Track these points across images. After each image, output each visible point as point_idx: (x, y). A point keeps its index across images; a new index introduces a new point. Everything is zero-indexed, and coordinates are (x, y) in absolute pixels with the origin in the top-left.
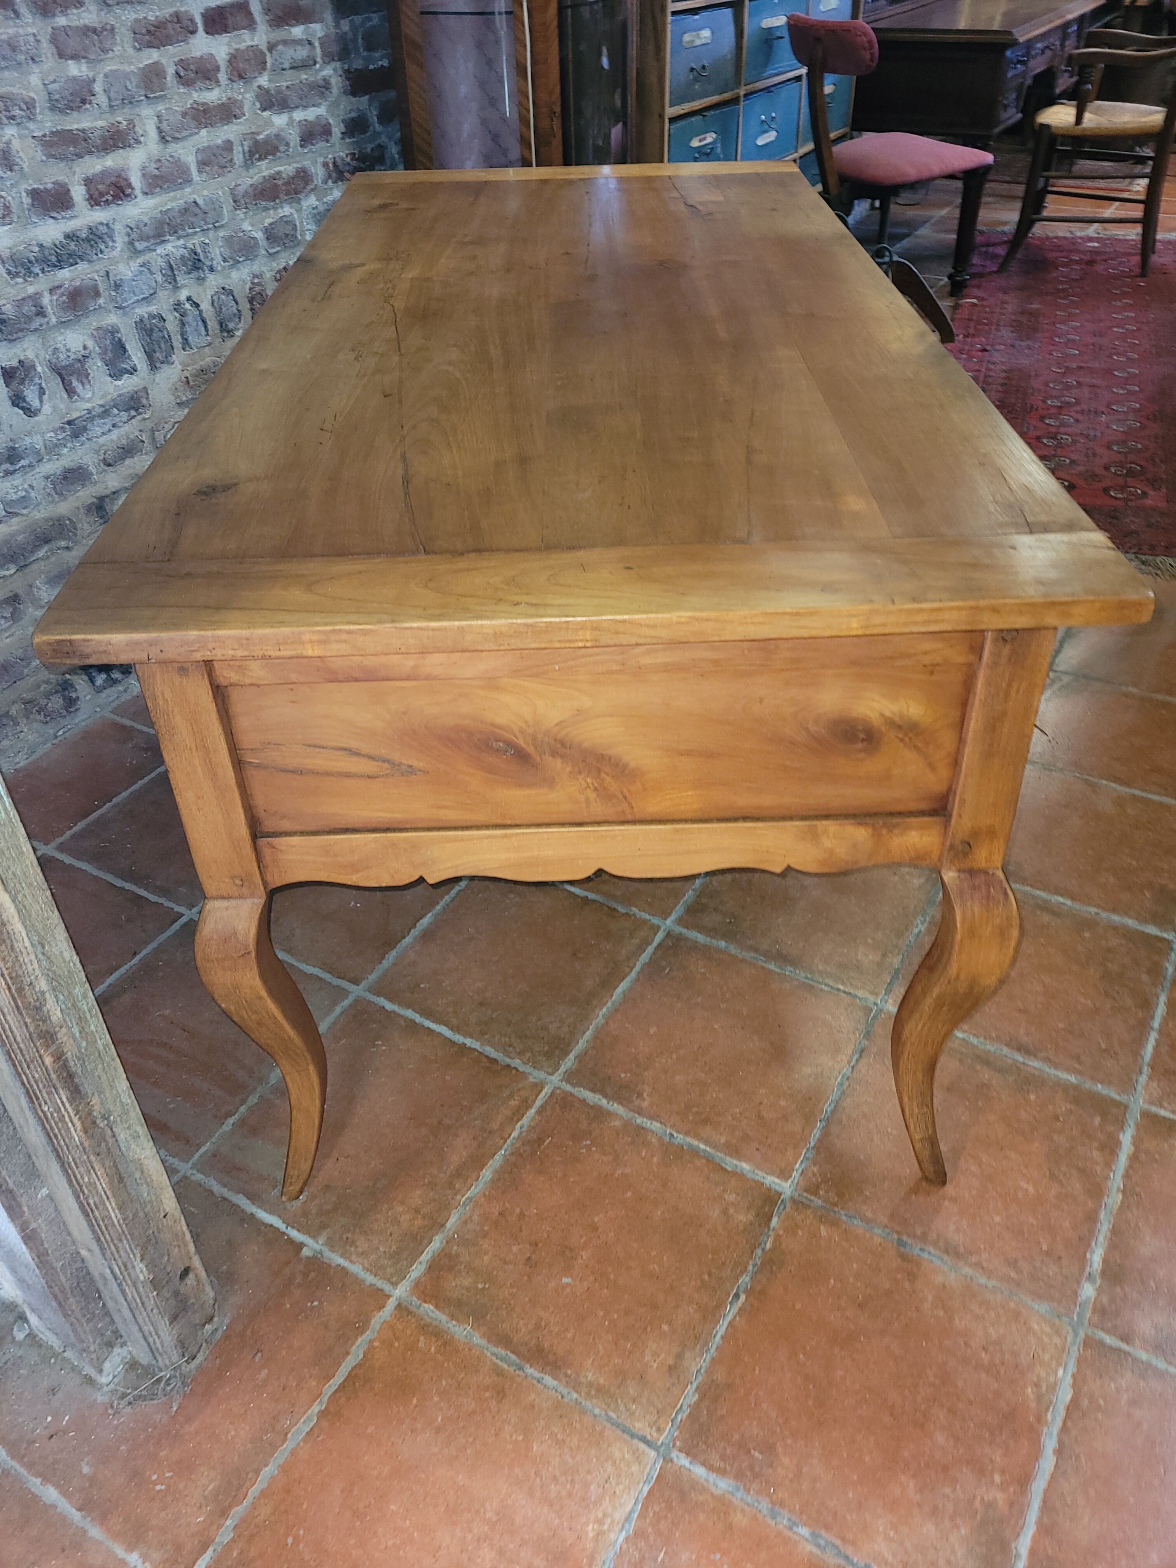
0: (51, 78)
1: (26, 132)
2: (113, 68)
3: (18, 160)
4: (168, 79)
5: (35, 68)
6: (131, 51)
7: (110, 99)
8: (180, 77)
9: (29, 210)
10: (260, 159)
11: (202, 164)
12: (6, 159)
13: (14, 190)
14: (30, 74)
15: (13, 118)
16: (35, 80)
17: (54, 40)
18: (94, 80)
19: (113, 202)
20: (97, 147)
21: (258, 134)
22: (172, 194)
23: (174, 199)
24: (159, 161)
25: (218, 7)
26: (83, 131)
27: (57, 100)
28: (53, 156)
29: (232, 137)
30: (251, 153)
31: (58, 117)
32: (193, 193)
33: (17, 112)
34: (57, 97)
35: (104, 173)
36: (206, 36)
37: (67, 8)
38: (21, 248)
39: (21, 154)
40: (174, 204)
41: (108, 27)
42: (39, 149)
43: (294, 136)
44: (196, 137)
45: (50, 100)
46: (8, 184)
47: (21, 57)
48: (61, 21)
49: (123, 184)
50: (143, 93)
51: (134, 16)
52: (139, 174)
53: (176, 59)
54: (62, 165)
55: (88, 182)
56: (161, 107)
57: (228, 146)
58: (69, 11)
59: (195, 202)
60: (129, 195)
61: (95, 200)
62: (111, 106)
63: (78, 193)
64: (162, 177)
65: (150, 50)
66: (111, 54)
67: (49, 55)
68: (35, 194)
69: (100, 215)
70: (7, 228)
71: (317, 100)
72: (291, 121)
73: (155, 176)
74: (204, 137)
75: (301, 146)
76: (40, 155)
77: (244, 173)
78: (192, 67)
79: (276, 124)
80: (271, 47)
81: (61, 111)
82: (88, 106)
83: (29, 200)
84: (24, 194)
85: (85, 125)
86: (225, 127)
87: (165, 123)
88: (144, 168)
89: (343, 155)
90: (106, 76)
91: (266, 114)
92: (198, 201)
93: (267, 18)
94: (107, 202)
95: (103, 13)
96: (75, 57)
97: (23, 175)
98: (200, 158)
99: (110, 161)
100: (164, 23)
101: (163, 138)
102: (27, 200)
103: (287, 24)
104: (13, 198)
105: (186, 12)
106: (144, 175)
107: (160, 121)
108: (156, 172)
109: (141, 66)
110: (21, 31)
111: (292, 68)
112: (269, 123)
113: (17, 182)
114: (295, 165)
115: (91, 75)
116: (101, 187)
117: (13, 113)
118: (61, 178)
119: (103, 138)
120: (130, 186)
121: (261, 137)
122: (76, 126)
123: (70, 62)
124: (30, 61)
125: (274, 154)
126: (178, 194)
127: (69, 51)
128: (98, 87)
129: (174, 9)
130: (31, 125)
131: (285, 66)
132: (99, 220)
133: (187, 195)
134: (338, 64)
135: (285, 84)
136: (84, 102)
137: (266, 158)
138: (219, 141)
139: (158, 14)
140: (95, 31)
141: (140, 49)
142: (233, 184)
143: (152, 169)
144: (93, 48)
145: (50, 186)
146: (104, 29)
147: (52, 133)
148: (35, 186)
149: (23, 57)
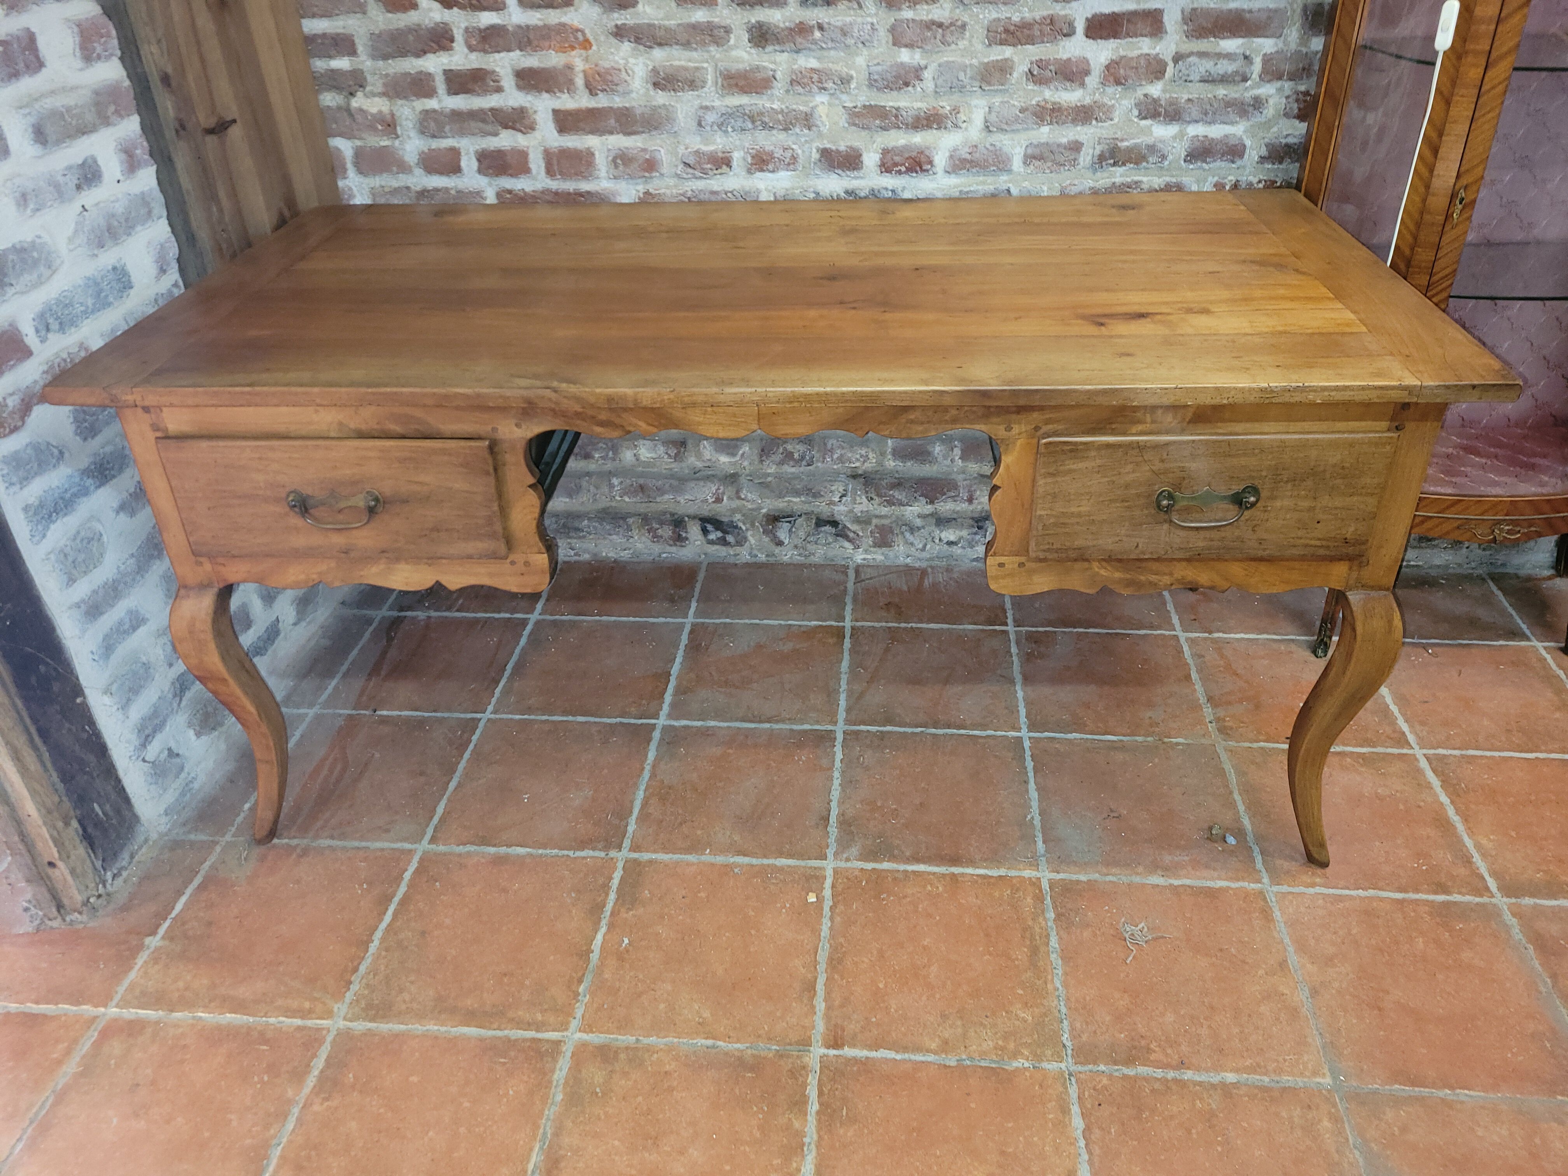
0: (875, 62)
1: (837, 102)
2: (951, 59)
3: (819, 123)
4: (1015, 75)
5: (865, 52)
6: (979, 47)
7: (936, 86)
8: (1032, 75)
9: (815, 163)
10: (1115, 164)
11: (1028, 159)
12: (807, 120)
13: (807, 145)
14: (857, 55)
15: (825, 89)
16: (861, 61)
17: (892, 30)
18: (926, 68)
19: (905, 173)
20: (907, 125)
21: (1122, 140)
22: (981, 178)
23: (984, 183)
24: (976, 146)
25: (1114, 13)
26: (897, 109)
27: (875, 81)
28: (855, 125)
29: (1082, 138)
30: (1102, 158)
31: (874, 93)
32: (1010, 181)
33: (830, 85)
34: (876, 77)
35: (906, 148)
36: (1084, 38)
37: (915, 4)
38: (797, 192)
39: (824, 118)
40: (980, 188)
41: (959, 23)
42: (845, 116)
43: (1180, 150)
44: (1034, 132)
45: (870, 79)
46: (803, 140)
47: (850, 41)
48: (907, 14)
49: (923, 159)
50: (978, 84)
51: (995, 15)
52: (947, 154)
53: (1034, 59)
54: (864, 133)
55: (885, 152)
56: (997, 100)
57: (1076, 147)
58: (918, 7)
59: (1008, 191)
60: (927, 171)
61: (886, 167)
62: (936, 92)
63: (871, 159)
64: (972, 161)
65: (1004, 47)
66: (953, 46)
67: (884, 42)
68: (825, 154)
69: (889, 182)
70: (789, 173)
71: (1233, 117)
72: (1181, 135)
73: (965, 159)
74: (1045, 133)
75: (1185, 161)
76: (843, 122)
77: (1089, 174)
78: (1052, 67)
79: (1155, 135)
80: (1178, 58)
81: (879, 89)
82: (910, 88)
83: (817, 156)
84: (814, 150)
85: (902, 104)
86: (1079, 128)
87: (994, 114)
88: (955, 150)
89: (1255, 180)
90: (940, 66)
91: (1144, 123)
92: (1012, 191)
93: (1186, 28)
94: (900, 172)
95: (958, 11)
96: (910, 46)
97: (820, 135)
98: (1029, 151)
99: (918, 139)
100: (1030, 24)
101: (987, 127)
102: (815, 156)
103: (1215, 37)
104: (803, 151)
105: (1066, 16)
106: (951, 157)
107: (990, 112)
108: (969, 157)
109: (986, 60)
110: (859, 20)
111: (1203, 81)
112: (1148, 131)
113: (812, 140)
114: (1168, 179)
115: (923, 63)
116: (897, 159)
117: (825, 85)
118: (856, 144)
119: (917, 119)
120: (931, 163)
121: (1126, 144)
122: (891, 104)
123: (903, 50)
124: (860, 45)
125: (1136, 163)
126: (990, 179)
127: (906, 40)
128: (927, 75)
129: (1051, 12)
130: (844, 97)
131: (1191, 78)
132: (884, 185)
133: (1002, 182)
134: (1288, 86)
135: (1186, 97)
136: (907, 84)
137: (1124, 164)
138: (1064, 140)
139: (1027, 15)
140: (940, 25)
141: (990, 45)
142: (1068, 182)
143: (964, 153)
144: (932, 41)
145: (842, 148)
146: (952, 24)
147: (864, 106)
148: (828, 146)
149: (853, 41)
